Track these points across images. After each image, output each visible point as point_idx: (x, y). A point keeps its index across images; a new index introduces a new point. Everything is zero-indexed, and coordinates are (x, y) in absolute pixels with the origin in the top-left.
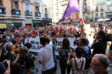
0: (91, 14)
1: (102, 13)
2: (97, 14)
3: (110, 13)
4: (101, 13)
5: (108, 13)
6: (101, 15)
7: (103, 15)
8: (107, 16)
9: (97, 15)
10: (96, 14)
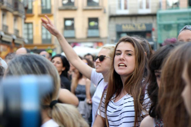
0: (36, 22)
1: (96, 20)
2: (69, 23)
3: (128, 21)
4: (90, 20)
5: (120, 21)
6: (90, 28)
7: (96, 28)
8: (119, 34)
9: (72, 27)
10: (66, 19)
